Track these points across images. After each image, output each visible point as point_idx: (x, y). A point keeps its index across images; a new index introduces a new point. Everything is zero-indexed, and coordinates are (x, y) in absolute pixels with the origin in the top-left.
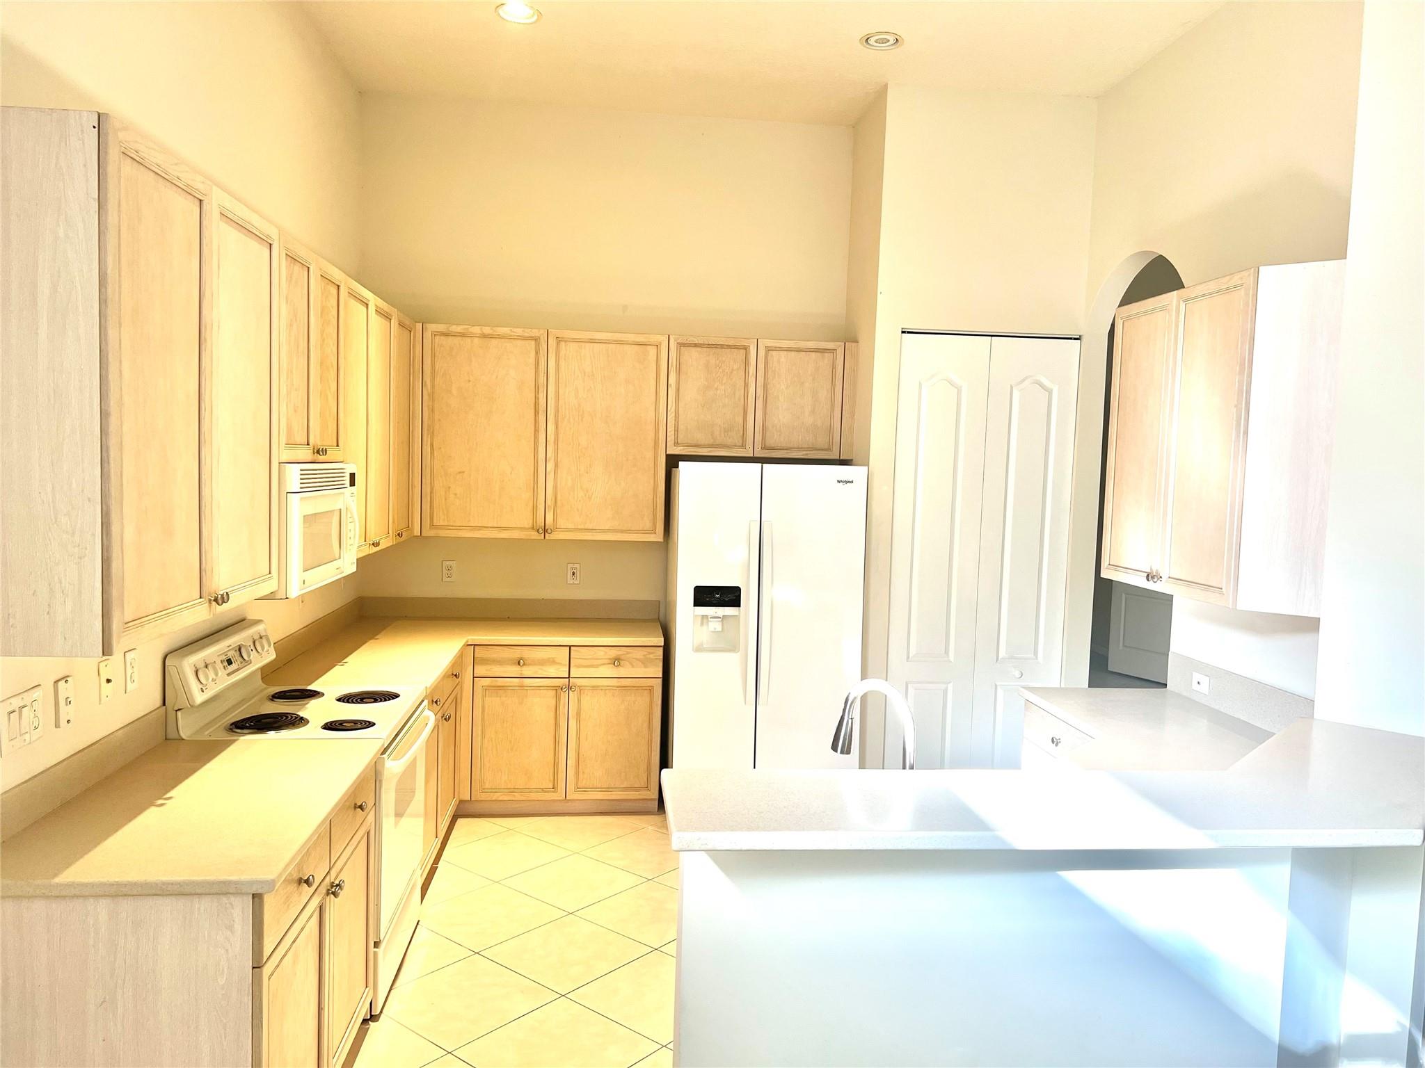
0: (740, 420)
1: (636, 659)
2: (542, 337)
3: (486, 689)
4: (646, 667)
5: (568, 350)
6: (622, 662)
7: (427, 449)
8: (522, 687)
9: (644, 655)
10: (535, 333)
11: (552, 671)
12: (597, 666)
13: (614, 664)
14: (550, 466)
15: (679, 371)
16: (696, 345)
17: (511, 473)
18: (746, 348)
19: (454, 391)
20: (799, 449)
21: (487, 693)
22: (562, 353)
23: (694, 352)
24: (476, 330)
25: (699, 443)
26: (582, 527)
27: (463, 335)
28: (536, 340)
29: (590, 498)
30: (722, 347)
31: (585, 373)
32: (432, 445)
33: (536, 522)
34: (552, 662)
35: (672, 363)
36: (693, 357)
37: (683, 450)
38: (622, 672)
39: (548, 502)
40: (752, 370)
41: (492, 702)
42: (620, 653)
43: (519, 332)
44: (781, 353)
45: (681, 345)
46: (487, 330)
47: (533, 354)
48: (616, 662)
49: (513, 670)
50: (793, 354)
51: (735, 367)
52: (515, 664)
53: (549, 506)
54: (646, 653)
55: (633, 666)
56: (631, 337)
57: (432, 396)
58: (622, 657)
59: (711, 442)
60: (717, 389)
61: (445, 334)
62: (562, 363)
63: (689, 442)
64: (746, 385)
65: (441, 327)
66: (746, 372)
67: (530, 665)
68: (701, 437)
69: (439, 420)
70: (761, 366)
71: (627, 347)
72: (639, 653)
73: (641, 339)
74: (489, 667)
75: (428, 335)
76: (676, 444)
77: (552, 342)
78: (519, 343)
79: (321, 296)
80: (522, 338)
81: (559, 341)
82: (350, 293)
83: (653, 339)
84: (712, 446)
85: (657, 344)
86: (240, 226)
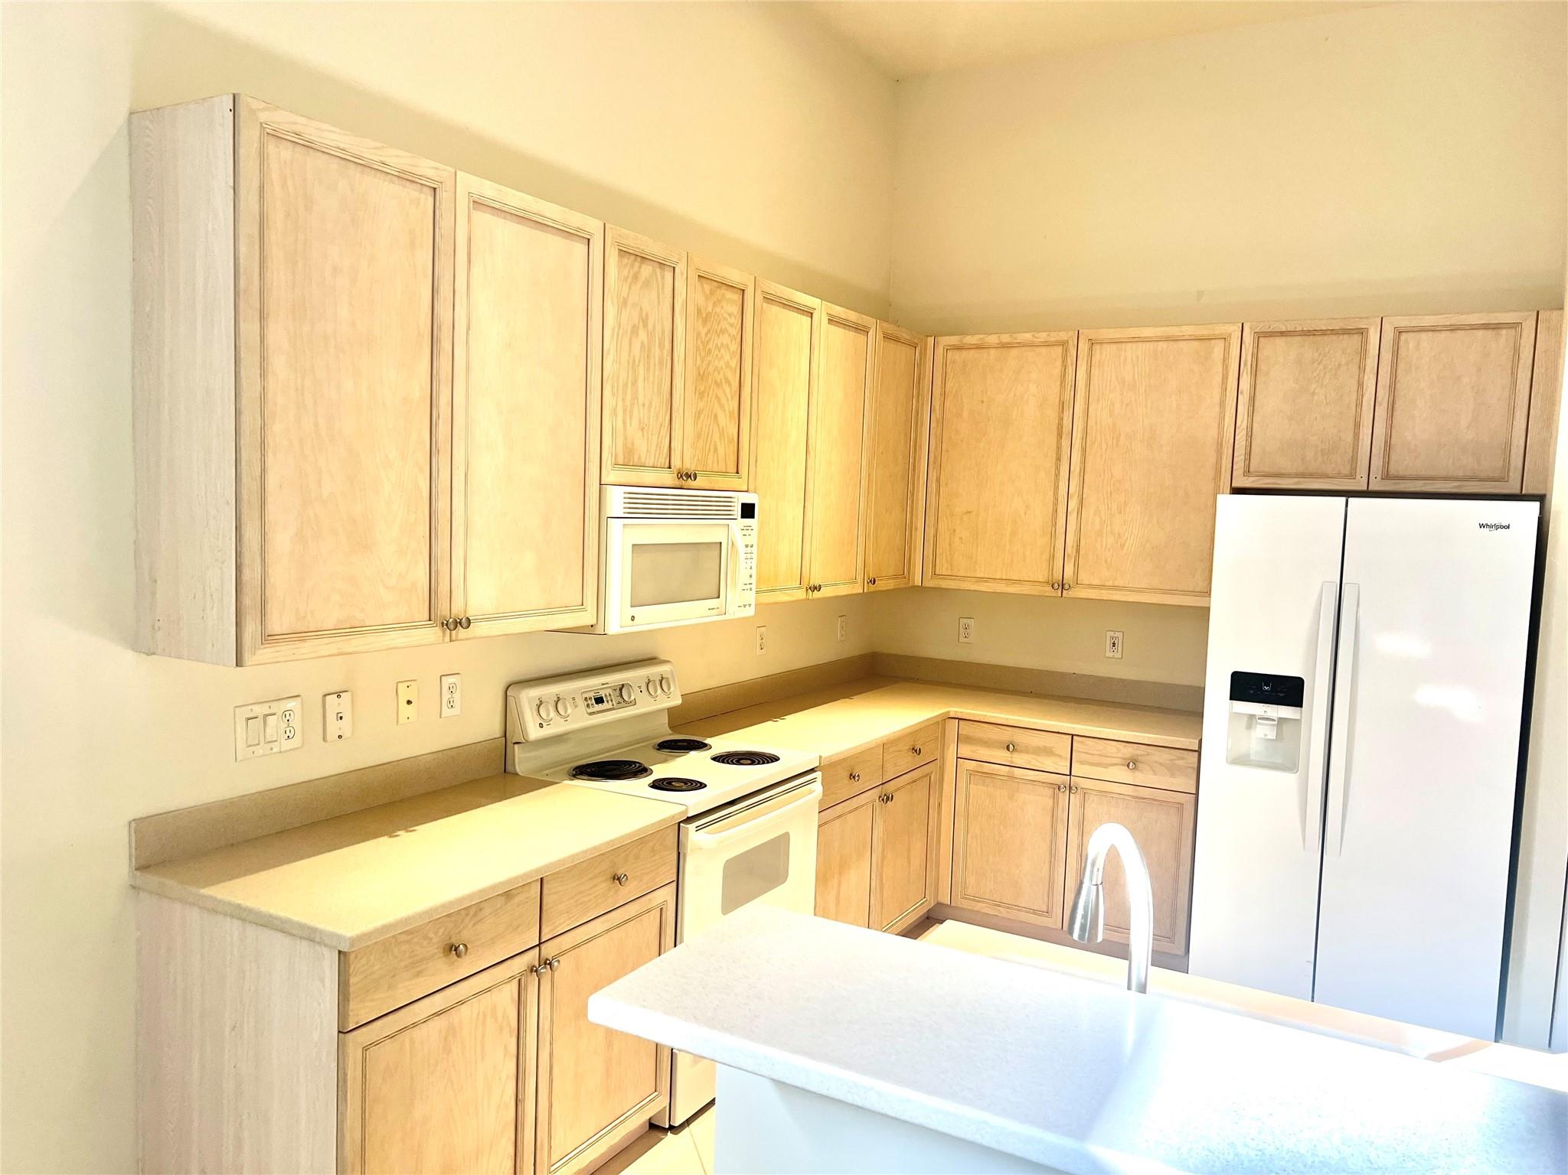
0: (1350, 438)
1: (1161, 764)
2: (1070, 343)
3: (972, 773)
4: (1173, 775)
5: (1103, 354)
6: (1139, 765)
7: (933, 486)
8: (1012, 777)
9: (1171, 760)
10: (1063, 336)
11: (1048, 764)
12: (1106, 766)
13: (1128, 766)
14: (1073, 504)
15: (1255, 374)
16: (1282, 334)
17: (1025, 513)
18: (1362, 332)
19: (965, 414)
20: (1446, 479)
21: (972, 777)
22: (1096, 359)
23: (1280, 341)
24: (993, 339)
25: (1283, 471)
26: (1110, 583)
27: (979, 347)
28: (1064, 344)
29: (1122, 546)
30: (1324, 333)
31: (1124, 382)
32: (938, 480)
33: (1052, 574)
34: (1048, 752)
35: (1246, 360)
36: (1274, 349)
37: (1258, 480)
38: (1139, 778)
39: (1069, 550)
40: (1371, 363)
41: (978, 790)
42: (1139, 752)
43: (1043, 336)
44: (1423, 335)
45: (1260, 336)
46: (1005, 338)
47: (1059, 363)
48: (1132, 763)
49: (1002, 756)
50: (1444, 335)
51: (1344, 361)
52: (1004, 748)
53: (1069, 555)
54: (1174, 757)
55: (1155, 773)
56: (1188, 330)
57: (942, 421)
58: (1140, 758)
59: (1301, 469)
60: (1313, 393)
61: (959, 348)
62: (1095, 371)
63: (1267, 470)
64: (1360, 385)
65: (953, 340)
66: (1362, 369)
67: (1021, 752)
68: (1285, 464)
69: (947, 451)
70: (1387, 357)
71: (1182, 344)
72: (1165, 756)
73: (1203, 331)
74: (974, 748)
75: (940, 351)
76: (1247, 472)
77: (1084, 346)
78: (1043, 350)
79: (701, 301)
80: (1047, 344)
81: (1092, 343)
82: (769, 299)
83: (1220, 329)
84: (1303, 475)
85: (1225, 339)
86: (522, 218)
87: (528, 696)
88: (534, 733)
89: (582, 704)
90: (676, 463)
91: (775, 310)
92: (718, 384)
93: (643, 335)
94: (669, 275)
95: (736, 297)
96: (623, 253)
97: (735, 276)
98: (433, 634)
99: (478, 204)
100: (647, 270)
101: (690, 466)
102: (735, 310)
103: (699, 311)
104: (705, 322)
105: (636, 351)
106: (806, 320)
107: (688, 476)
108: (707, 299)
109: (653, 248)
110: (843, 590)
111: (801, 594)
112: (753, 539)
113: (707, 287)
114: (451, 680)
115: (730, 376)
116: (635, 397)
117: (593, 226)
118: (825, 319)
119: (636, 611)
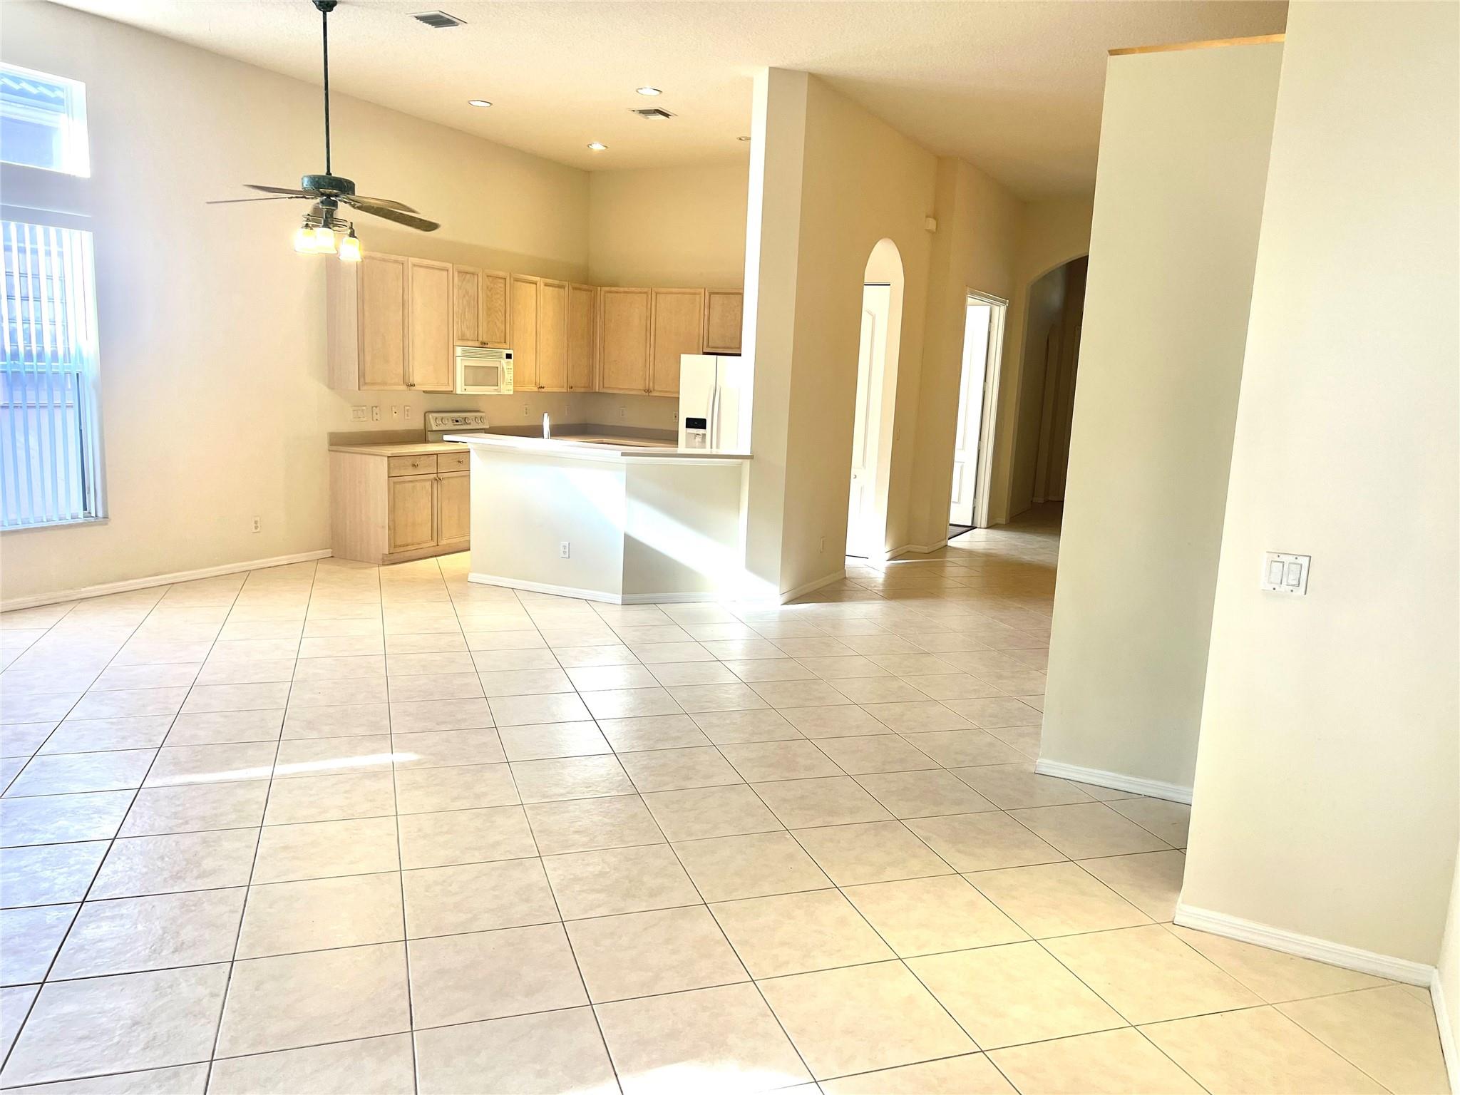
2: (649, 292)
5: (660, 298)
7: (603, 349)
10: (646, 290)
14: (652, 358)
15: (709, 308)
16: (717, 293)
17: (634, 361)
18: (742, 294)
19: (613, 320)
22: (658, 300)
23: (718, 296)
24: (622, 289)
25: (720, 346)
26: (664, 389)
27: (617, 292)
28: (646, 293)
29: (668, 375)
30: (731, 293)
31: (668, 310)
32: (604, 347)
33: (645, 386)
35: (706, 302)
36: (715, 298)
37: (712, 349)
39: (651, 377)
43: (639, 290)
45: (711, 294)
46: (626, 289)
47: (645, 301)
51: (737, 304)
53: (650, 379)
56: (688, 290)
59: (725, 345)
60: (727, 317)
61: (610, 292)
62: (658, 305)
63: (714, 345)
65: (607, 289)
68: (720, 343)
69: (607, 335)
71: (686, 296)
73: (692, 291)
75: (603, 293)
76: (708, 346)
77: (653, 294)
78: (639, 295)
79: (489, 284)
80: (640, 293)
81: (657, 293)
82: (517, 280)
83: (698, 290)
84: (725, 348)
85: (700, 294)
86: (427, 267)
87: (431, 416)
88: (434, 428)
89: (451, 421)
90: (480, 339)
91: (519, 283)
92: (497, 312)
93: (467, 297)
94: (476, 277)
95: (503, 281)
96: (459, 272)
97: (501, 274)
98: (404, 387)
99: (414, 265)
100: (468, 276)
101: (485, 340)
102: (503, 285)
103: (488, 288)
104: (490, 291)
105: (465, 302)
106: (534, 286)
107: (485, 344)
108: (491, 283)
109: (471, 269)
110: (556, 390)
111: (536, 389)
112: (512, 366)
113: (491, 279)
114: (408, 408)
115: (501, 308)
116: (465, 318)
117: (449, 266)
118: (542, 285)
119: (466, 387)
